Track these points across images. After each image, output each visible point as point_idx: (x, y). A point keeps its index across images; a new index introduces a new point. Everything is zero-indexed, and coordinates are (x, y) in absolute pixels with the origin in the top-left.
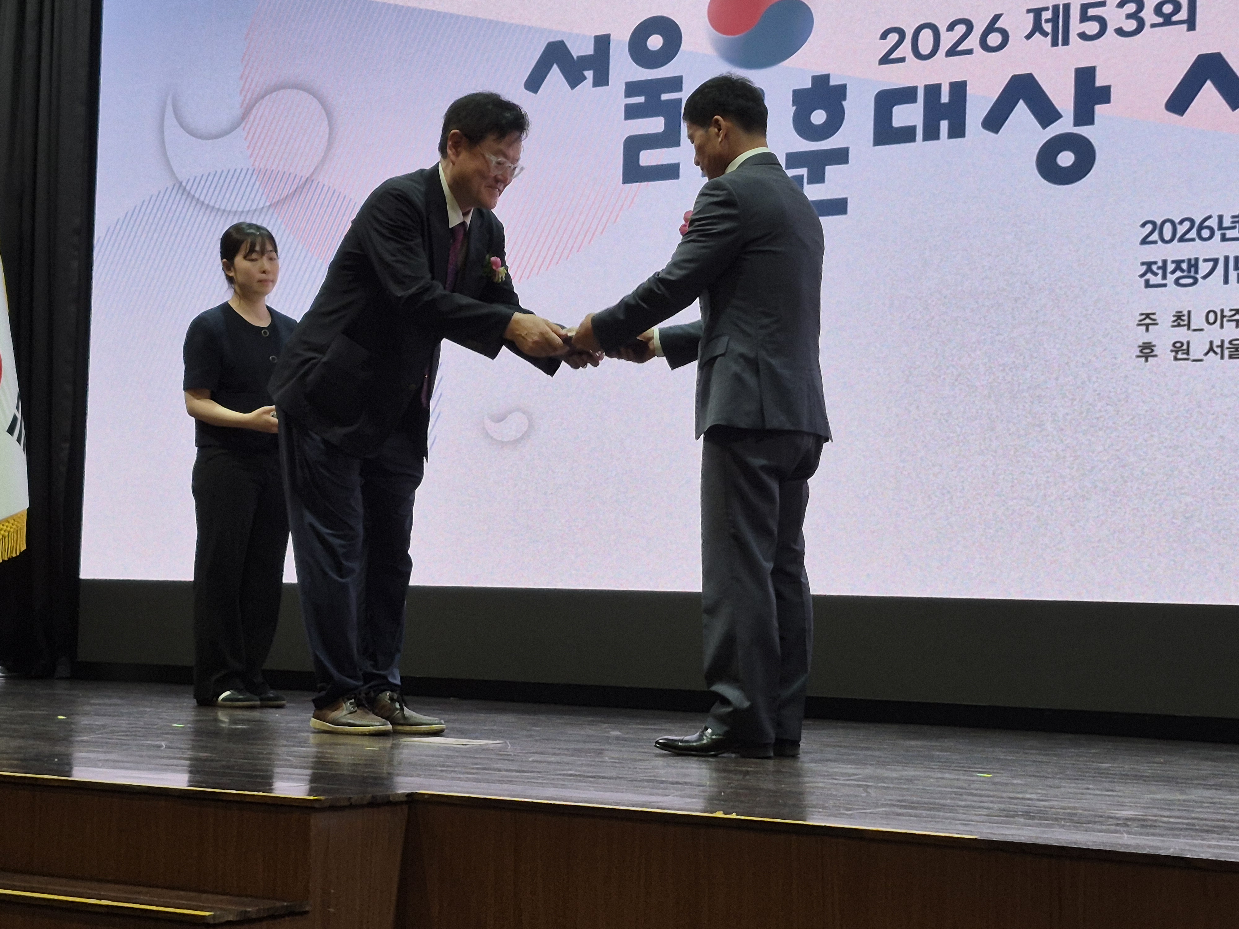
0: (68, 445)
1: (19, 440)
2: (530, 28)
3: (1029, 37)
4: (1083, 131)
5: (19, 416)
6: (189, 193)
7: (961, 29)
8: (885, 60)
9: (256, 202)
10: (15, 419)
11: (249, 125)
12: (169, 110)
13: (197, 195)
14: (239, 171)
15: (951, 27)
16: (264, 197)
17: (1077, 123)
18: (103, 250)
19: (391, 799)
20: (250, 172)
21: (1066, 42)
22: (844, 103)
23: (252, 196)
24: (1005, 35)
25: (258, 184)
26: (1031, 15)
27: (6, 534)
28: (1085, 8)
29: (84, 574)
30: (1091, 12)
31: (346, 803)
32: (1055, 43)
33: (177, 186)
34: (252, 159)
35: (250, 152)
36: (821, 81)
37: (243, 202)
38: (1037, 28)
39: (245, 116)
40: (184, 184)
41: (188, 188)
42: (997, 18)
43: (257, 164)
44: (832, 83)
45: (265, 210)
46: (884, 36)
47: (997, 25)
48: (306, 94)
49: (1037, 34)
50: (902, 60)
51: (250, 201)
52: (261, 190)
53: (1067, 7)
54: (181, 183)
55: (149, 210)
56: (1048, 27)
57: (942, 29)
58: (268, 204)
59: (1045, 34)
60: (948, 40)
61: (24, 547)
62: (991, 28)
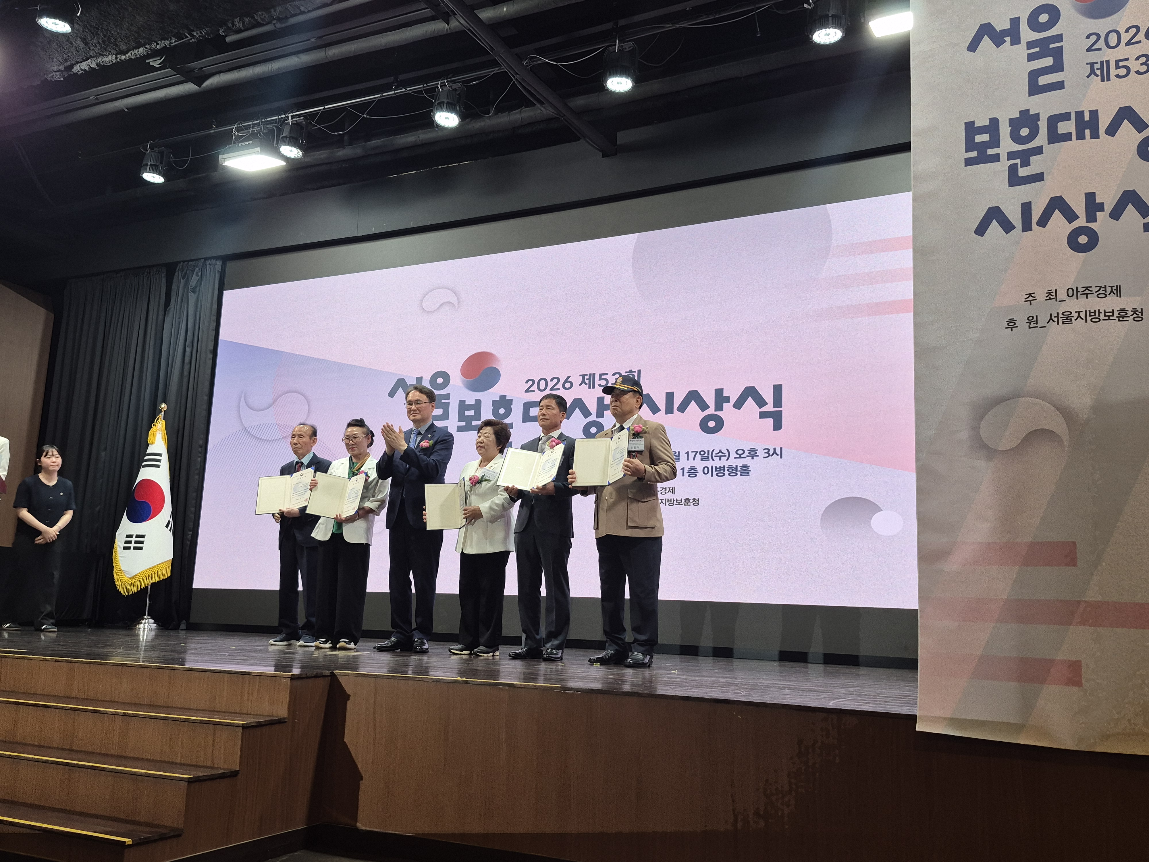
0: (191, 533)
1: (170, 530)
2: (391, 373)
3: (580, 385)
4: (600, 420)
5: (171, 520)
6: (249, 432)
7: (555, 381)
8: (527, 391)
9: (277, 437)
10: (169, 522)
11: (275, 406)
12: (243, 399)
13: (252, 433)
14: (270, 424)
15: (552, 380)
16: (280, 435)
17: (597, 417)
18: (211, 454)
19: (324, 674)
20: (275, 425)
21: (594, 387)
22: (511, 406)
23: (275, 434)
24: (571, 383)
25: (278, 429)
26: (581, 377)
27: (162, 569)
28: (600, 375)
29: (194, 587)
30: (603, 377)
31: (305, 676)
32: (590, 388)
33: (244, 429)
34: (276, 419)
35: (275, 417)
36: (503, 397)
37: (272, 436)
38: (583, 382)
39: (274, 403)
40: (247, 429)
41: (249, 430)
42: (569, 377)
43: (278, 422)
44: (507, 398)
45: (280, 440)
46: (527, 382)
47: (569, 380)
48: (300, 395)
49: (583, 384)
50: (533, 391)
51: (274, 436)
52: (279, 432)
53: (594, 374)
54: (246, 428)
55: (232, 438)
56: (587, 382)
57: (549, 381)
58: (282, 437)
59: (586, 384)
60: (551, 384)
61: (169, 575)
62: (566, 381)
